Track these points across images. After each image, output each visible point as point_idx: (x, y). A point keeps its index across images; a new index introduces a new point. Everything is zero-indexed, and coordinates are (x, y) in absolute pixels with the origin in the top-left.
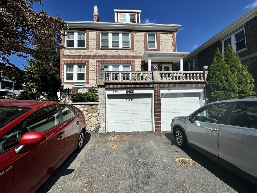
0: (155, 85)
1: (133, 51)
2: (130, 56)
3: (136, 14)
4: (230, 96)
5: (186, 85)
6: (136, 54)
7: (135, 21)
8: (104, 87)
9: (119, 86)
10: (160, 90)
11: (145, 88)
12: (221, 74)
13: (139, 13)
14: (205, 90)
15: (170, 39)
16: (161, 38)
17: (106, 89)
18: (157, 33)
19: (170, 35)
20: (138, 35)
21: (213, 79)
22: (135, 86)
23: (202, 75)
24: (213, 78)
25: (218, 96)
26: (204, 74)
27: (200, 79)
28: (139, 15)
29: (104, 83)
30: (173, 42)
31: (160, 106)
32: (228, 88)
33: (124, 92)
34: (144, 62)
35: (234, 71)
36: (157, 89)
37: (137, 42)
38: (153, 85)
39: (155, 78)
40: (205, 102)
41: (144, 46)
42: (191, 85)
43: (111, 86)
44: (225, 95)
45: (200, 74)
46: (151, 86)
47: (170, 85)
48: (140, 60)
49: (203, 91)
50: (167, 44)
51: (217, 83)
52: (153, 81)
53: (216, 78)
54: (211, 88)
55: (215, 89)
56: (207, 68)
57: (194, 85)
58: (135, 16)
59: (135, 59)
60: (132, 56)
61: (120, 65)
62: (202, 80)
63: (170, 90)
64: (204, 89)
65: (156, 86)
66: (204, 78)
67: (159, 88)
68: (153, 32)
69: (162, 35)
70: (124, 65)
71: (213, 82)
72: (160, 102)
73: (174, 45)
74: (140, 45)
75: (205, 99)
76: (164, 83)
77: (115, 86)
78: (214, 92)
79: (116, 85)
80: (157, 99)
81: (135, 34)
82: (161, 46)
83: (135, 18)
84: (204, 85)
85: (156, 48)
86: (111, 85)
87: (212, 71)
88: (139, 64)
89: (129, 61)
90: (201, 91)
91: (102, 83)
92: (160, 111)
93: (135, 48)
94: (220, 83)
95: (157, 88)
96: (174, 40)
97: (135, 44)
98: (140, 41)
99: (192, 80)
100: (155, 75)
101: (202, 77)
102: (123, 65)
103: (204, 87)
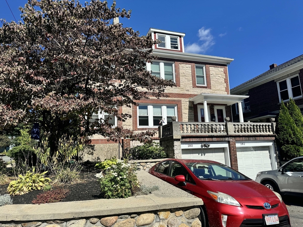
0: (230, 138)
1: (179, 87)
2: (175, 94)
3: (179, 37)
4: (299, 150)
5: (258, 138)
6: (182, 92)
7: (177, 46)
8: (180, 141)
9: (195, 139)
10: (235, 144)
11: (220, 141)
12: (289, 128)
13: (182, 36)
14: (275, 144)
15: (221, 74)
16: (211, 73)
17: (182, 143)
18: (206, 65)
19: (221, 69)
20: (184, 66)
21: (283, 133)
22: (211, 139)
23: (270, 127)
24: (283, 131)
25: (289, 150)
26: (272, 126)
27: (269, 131)
28: (182, 38)
29: (181, 136)
30: (225, 78)
31: (237, 162)
32: (297, 142)
33: (198, 146)
34: (193, 102)
35: (298, 125)
36: (233, 143)
37: (183, 76)
38: (229, 139)
39: (230, 130)
40: (276, 156)
41: (192, 81)
42: (262, 138)
43: (187, 140)
44: (295, 149)
45: (269, 126)
46: (227, 139)
47: (244, 138)
48: (187, 100)
49: (273, 145)
50: (219, 81)
51: (287, 137)
52: (228, 134)
53: (285, 132)
54: (282, 142)
55: (285, 143)
56: (274, 120)
57: (266, 138)
58: (176, 39)
59: (182, 98)
60: (178, 94)
61: (163, 106)
62: (271, 133)
63: (244, 144)
64: (274, 142)
65: (231, 140)
66: (273, 131)
67: (234, 141)
68: (201, 64)
69: (212, 69)
70: (168, 105)
71: (283, 136)
72: (237, 157)
73: (226, 82)
74: (186, 81)
75: (276, 153)
76: (239, 136)
77: (191, 140)
78: (285, 145)
79: (192, 138)
80: (234, 154)
81: (180, 65)
82: (212, 82)
83: (177, 42)
84: (274, 138)
85: (206, 85)
86: (187, 138)
87: (280, 125)
88: (187, 105)
89: (175, 101)
90: (270, 144)
91: (179, 136)
92: (238, 168)
93: (181, 83)
94: (289, 137)
95: (232, 141)
96: (226, 76)
97: (181, 78)
98: (186, 75)
99: (262, 133)
100: (229, 128)
101: (271, 129)
102: (166, 106)
103: (274, 140)
